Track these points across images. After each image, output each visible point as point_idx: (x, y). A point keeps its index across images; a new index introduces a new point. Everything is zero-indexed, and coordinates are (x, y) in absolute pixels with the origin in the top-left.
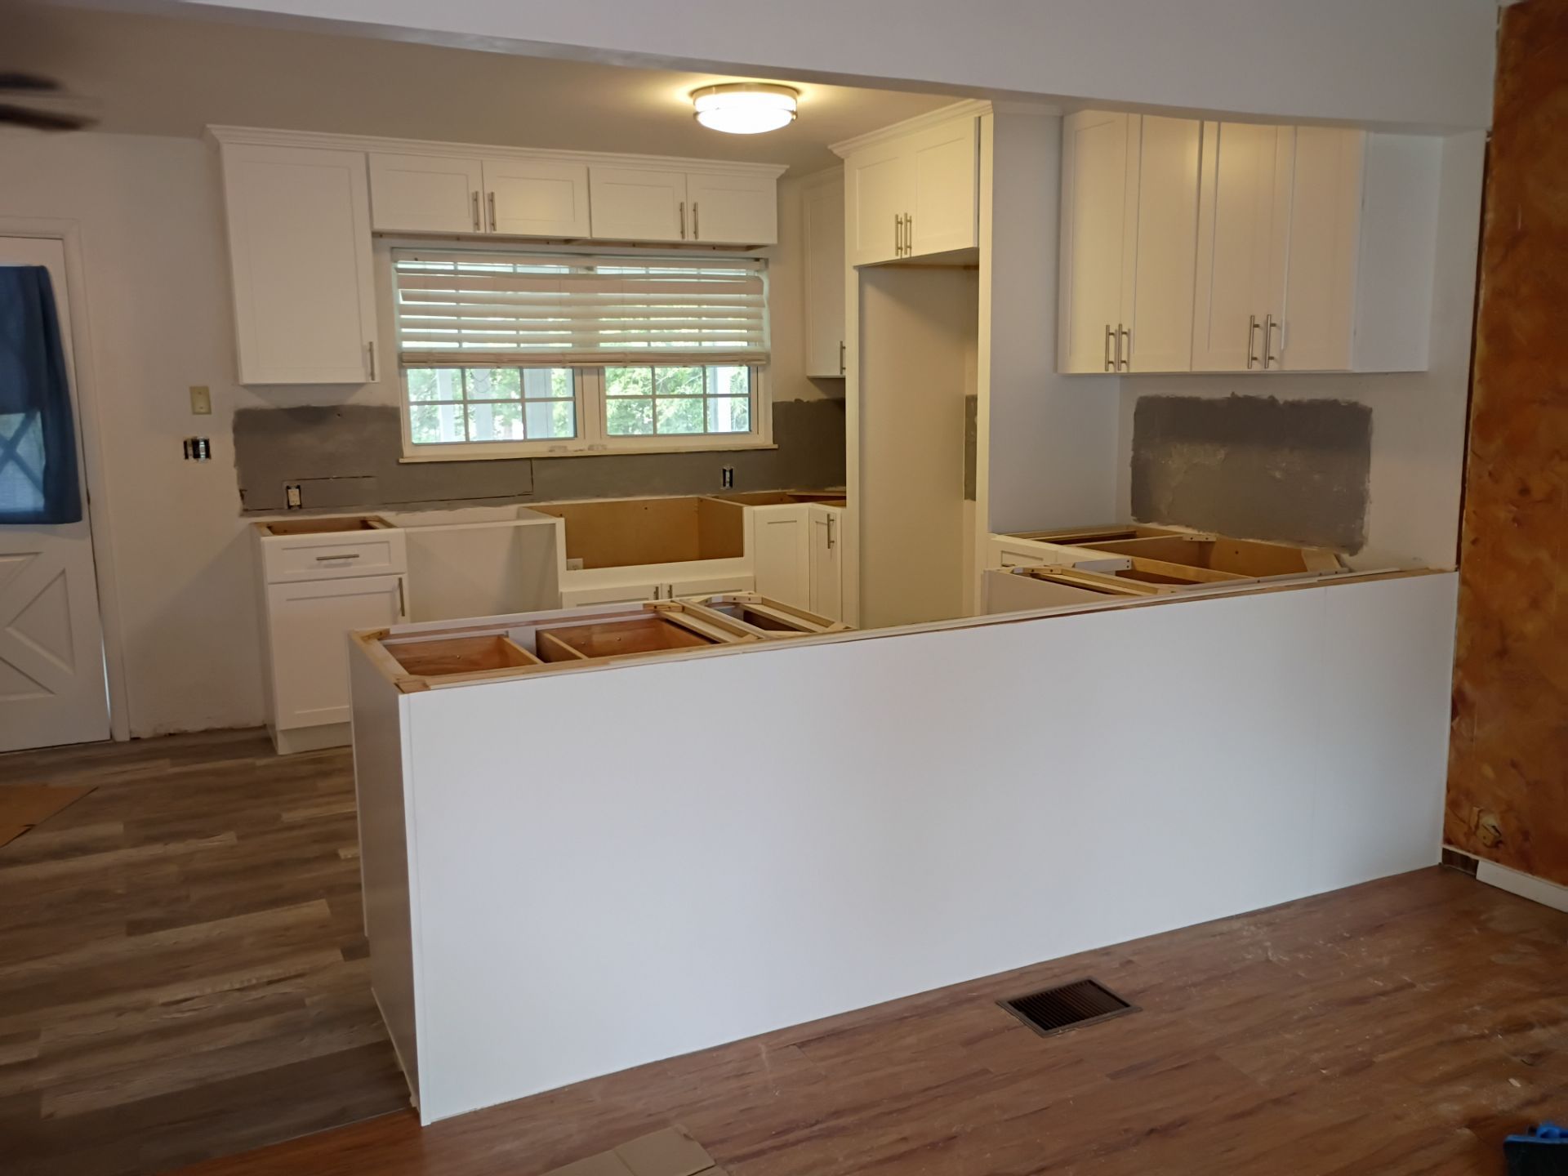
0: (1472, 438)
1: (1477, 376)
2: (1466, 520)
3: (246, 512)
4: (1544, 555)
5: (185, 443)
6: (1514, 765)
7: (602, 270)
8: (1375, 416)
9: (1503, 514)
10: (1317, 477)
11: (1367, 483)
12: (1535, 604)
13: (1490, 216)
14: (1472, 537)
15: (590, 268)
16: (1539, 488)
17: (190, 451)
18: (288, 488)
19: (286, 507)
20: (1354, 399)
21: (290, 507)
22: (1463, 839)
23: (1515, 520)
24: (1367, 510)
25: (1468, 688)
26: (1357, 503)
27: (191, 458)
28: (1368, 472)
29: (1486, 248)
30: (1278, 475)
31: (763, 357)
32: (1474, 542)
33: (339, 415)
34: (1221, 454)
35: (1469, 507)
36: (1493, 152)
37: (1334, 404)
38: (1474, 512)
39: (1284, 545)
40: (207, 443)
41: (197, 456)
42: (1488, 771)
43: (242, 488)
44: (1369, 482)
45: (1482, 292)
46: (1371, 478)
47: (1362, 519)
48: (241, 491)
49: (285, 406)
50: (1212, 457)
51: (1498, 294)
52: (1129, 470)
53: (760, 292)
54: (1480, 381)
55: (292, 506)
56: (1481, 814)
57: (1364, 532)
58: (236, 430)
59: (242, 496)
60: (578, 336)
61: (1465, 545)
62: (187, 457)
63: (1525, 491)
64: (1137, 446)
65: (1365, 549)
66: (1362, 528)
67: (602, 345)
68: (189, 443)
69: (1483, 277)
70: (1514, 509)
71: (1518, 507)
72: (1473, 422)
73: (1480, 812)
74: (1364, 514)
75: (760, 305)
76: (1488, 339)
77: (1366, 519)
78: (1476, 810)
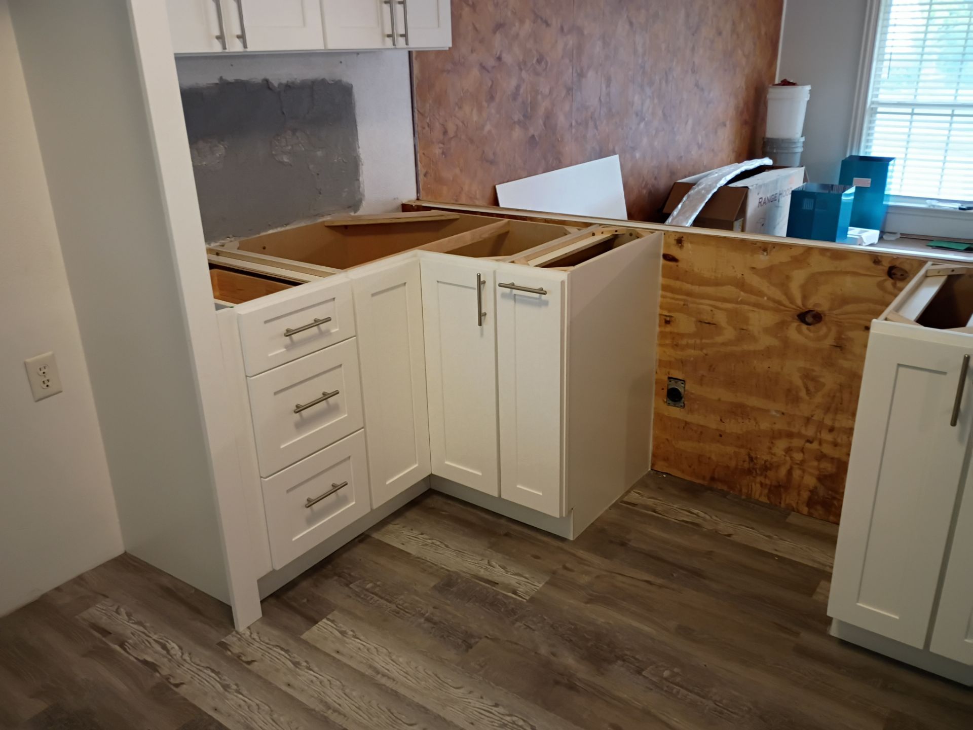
0: (416, 102)
2: (419, 160)
4: (458, 171)
8: (354, 91)
9: (437, 150)
10: (319, 153)
11: (358, 150)
14: (424, 172)
16: (451, 128)
20: (337, 77)
23: (443, 153)
24: (361, 171)
26: (353, 166)
28: (357, 139)
30: (285, 159)
32: (425, 175)
34: (221, 150)
37: (323, 82)
38: (424, 154)
44: (359, 148)
46: (360, 145)
47: (358, 180)
57: (361, 189)
61: (421, 177)
63: (445, 132)
65: (364, 203)
66: (359, 187)
70: (442, 146)
72: (416, 88)
74: (359, 176)
77: (361, 179)
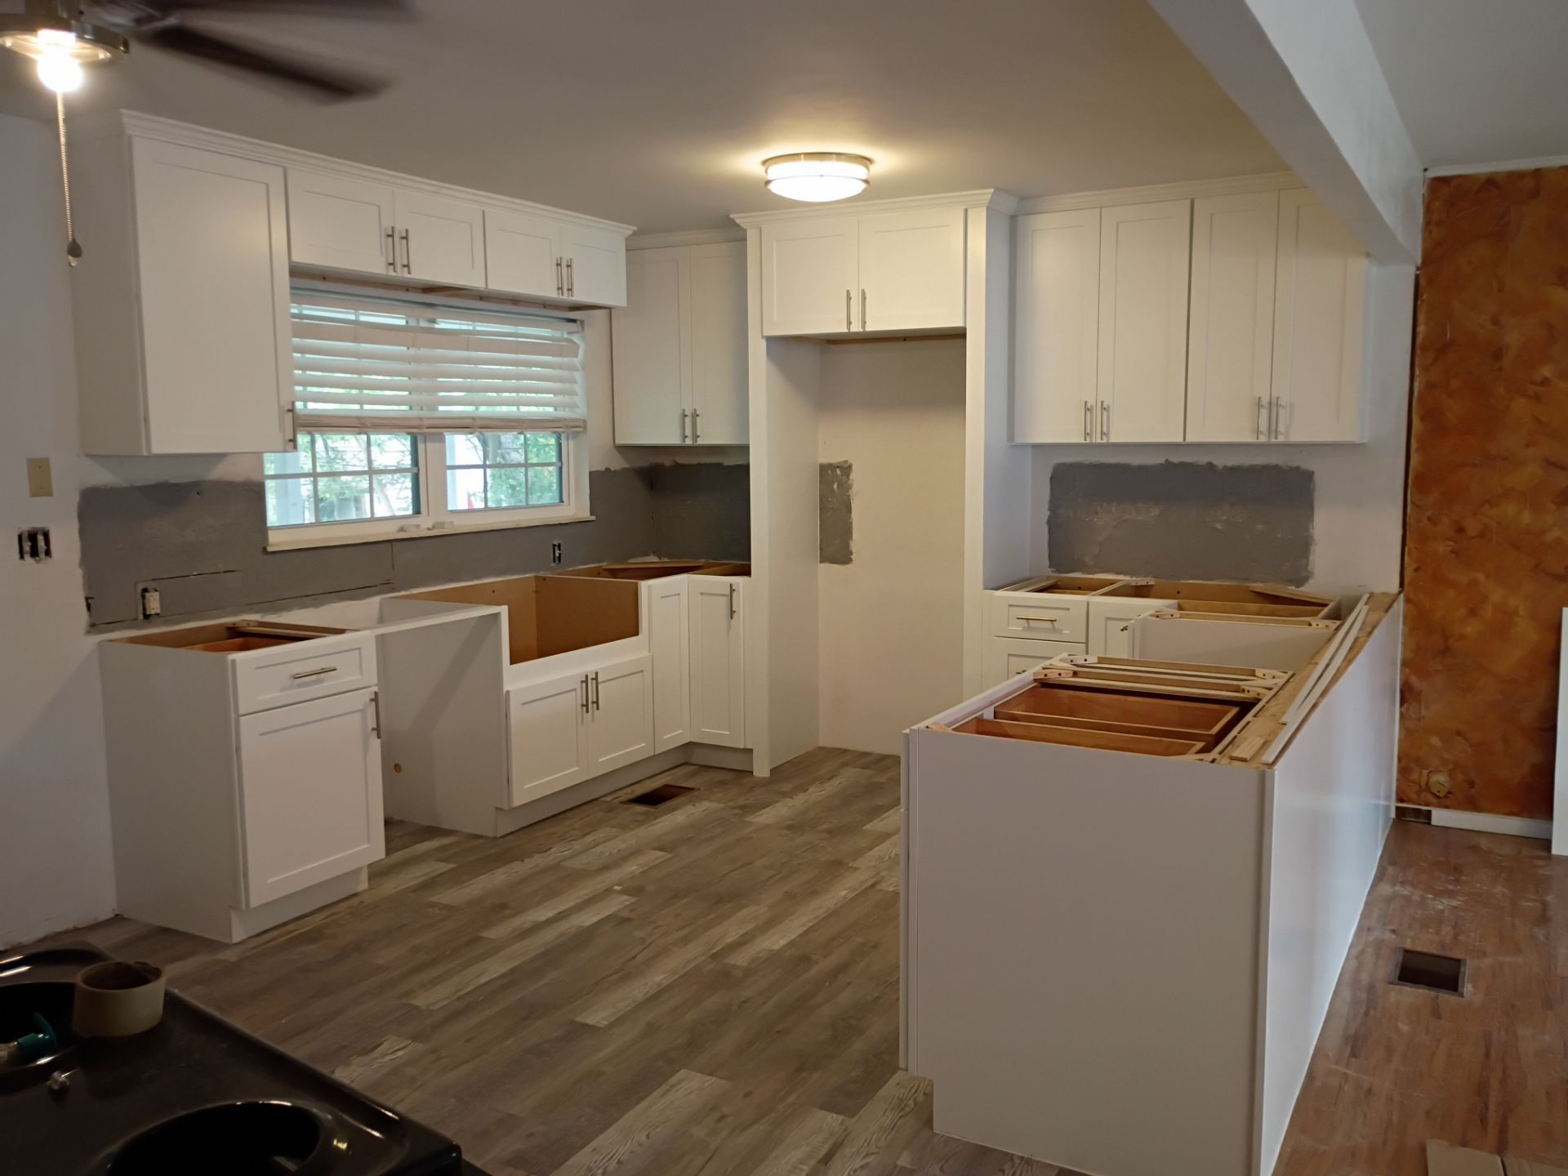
0: (1411, 493)
1: (1414, 445)
2: (1408, 554)
3: (94, 627)
4: (1481, 577)
5: (20, 537)
6: (1459, 733)
7: (443, 324)
8: (1316, 477)
9: (1442, 548)
10: (1259, 527)
11: (1311, 530)
12: (1473, 612)
13: (1421, 329)
14: (1415, 566)
15: (433, 321)
16: (1472, 526)
17: (27, 547)
18: (145, 590)
19: (141, 617)
20: (1296, 464)
21: (147, 616)
22: (1414, 796)
23: (1452, 552)
24: (1312, 550)
25: (1414, 680)
26: (1304, 545)
27: (27, 557)
28: (1313, 521)
29: (1418, 352)
30: (1219, 526)
31: (581, 424)
32: (1416, 570)
33: (198, 493)
34: (1155, 511)
35: (1410, 545)
36: (1423, 282)
37: (1276, 467)
38: (1416, 548)
39: (1228, 583)
40: (46, 535)
41: (34, 553)
42: (1435, 741)
43: (89, 596)
44: (1313, 528)
45: (1416, 385)
46: (1315, 525)
47: (1307, 558)
48: (87, 599)
49: (139, 484)
50: (1146, 515)
51: (1430, 386)
52: (1046, 529)
53: (576, 356)
54: (1417, 450)
55: (150, 615)
56: (1431, 775)
57: (1309, 568)
58: (82, 516)
59: (89, 607)
60: (415, 397)
61: (1408, 574)
62: (22, 556)
63: (1461, 530)
64: (1054, 506)
65: (1311, 582)
66: (1307, 565)
67: (441, 408)
68: (25, 536)
69: (1417, 372)
70: (1452, 543)
71: (1455, 542)
72: (1412, 480)
73: (1429, 773)
74: (1309, 554)
75: (573, 368)
76: (1423, 418)
77: (1311, 558)
78: (1425, 772)
